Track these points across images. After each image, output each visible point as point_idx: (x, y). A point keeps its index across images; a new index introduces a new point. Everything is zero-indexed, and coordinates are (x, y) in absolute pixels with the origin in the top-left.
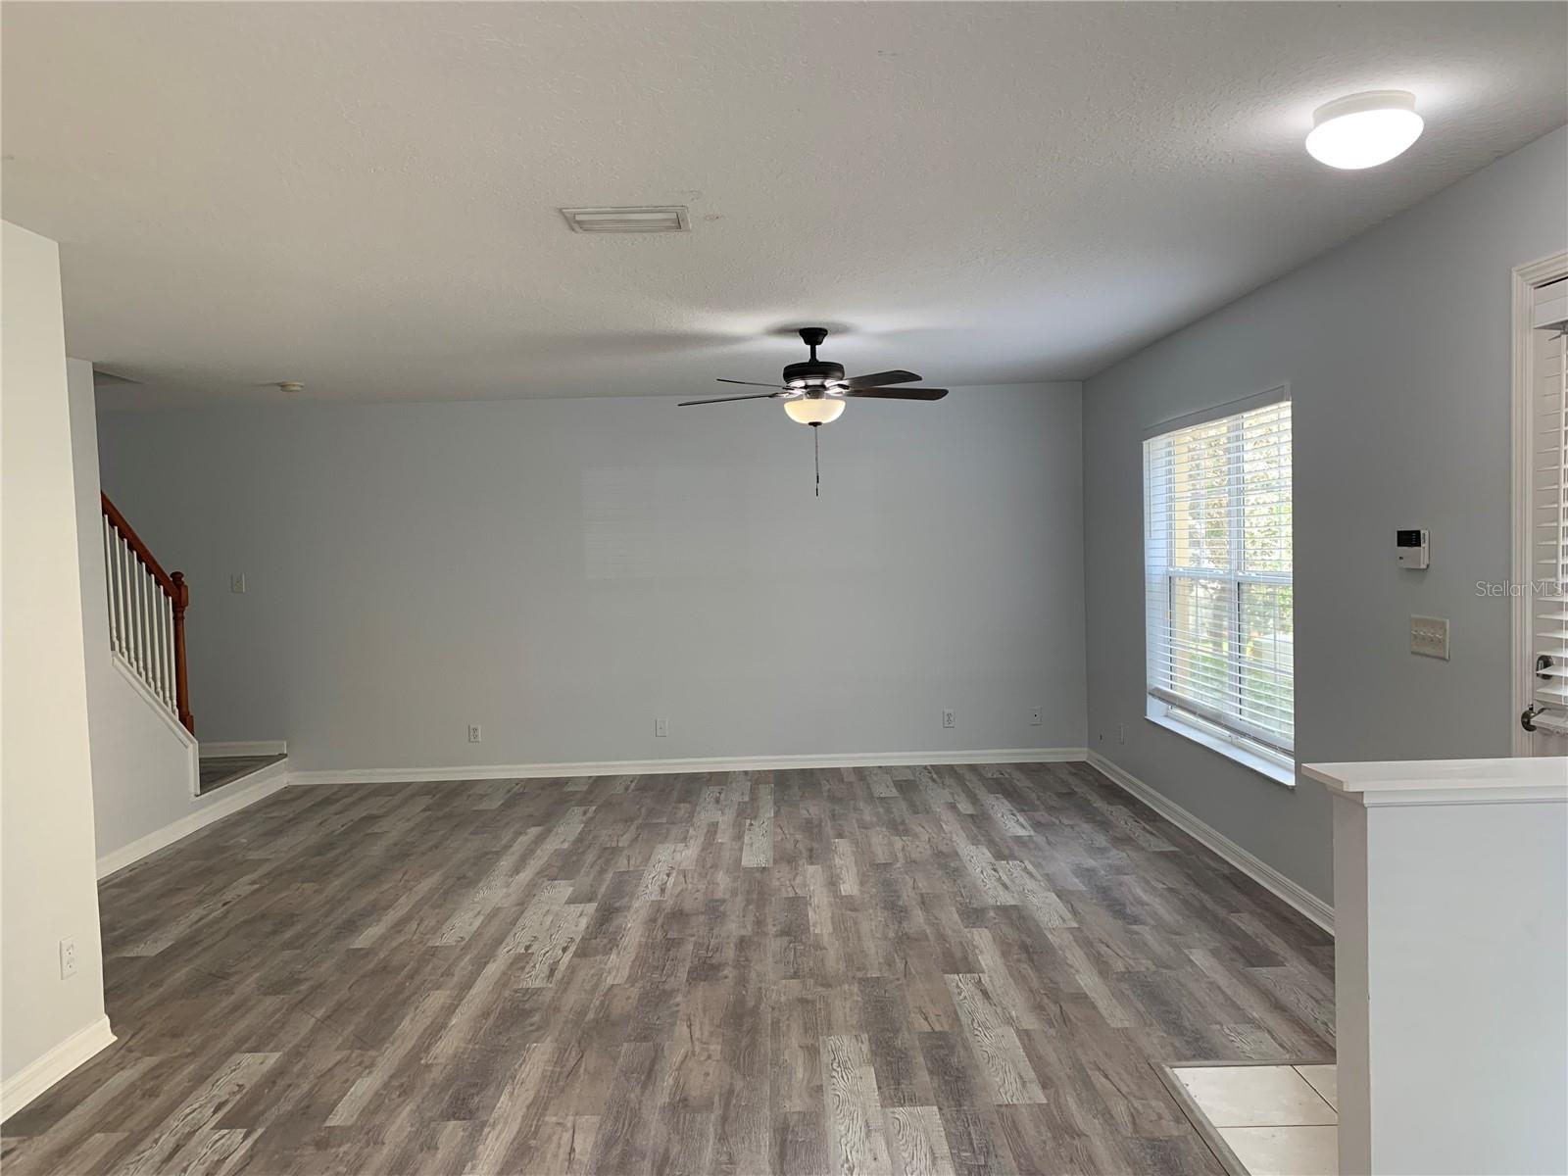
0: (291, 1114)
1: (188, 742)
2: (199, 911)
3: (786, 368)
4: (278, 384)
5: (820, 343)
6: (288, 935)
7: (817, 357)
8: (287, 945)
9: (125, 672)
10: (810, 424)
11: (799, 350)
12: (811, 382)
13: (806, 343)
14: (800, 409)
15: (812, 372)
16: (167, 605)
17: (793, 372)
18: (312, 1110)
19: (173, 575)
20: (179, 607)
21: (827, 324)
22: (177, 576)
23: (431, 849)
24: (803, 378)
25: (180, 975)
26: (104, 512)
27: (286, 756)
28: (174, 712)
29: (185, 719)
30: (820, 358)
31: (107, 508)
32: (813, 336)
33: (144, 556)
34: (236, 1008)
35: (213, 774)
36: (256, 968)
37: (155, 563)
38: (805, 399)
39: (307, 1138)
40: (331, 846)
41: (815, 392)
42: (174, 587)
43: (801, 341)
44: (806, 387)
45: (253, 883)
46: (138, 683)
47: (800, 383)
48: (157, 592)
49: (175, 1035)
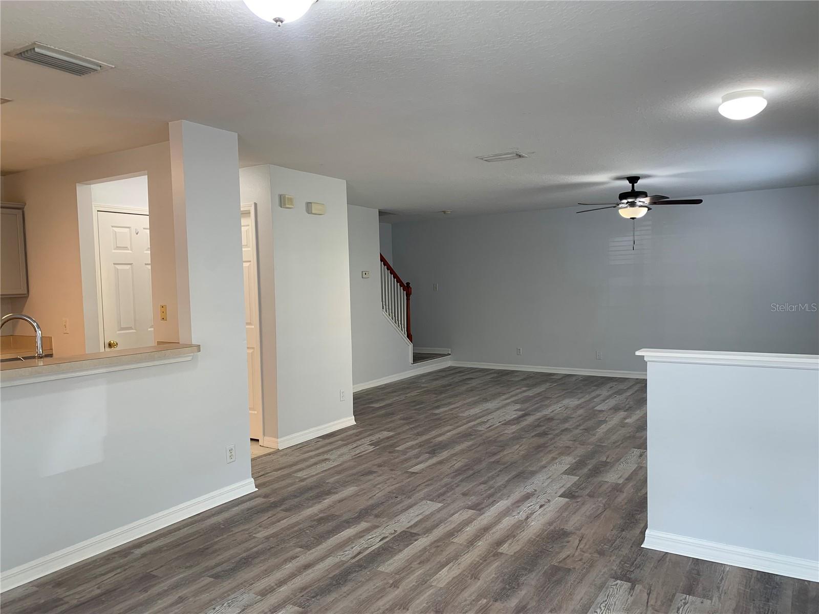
0: (388, 445)
1: (409, 344)
2: (397, 398)
3: (620, 194)
4: (443, 211)
5: (636, 183)
6: (418, 407)
7: (635, 189)
8: (415, 410)
9: (388, 318)
10: (631, 218)
11: (626, 185)
12: (630, 200)
13: (630, 183)
14: (626, 212)
15: (633, 195)
16: (404, 294)
17: (623, 196)
18: (393, 446)
19: (407, 283)
20: (408, 295)
21: (639, 174)
22: (408, 284)
23: (481, 390)
24: (626, 199)
25: (383, 412)
26: (381, 261)
27: (450, 354)
28: (405, 333)
29: (409, 336)
30: (636, 189)
31: (382, 259)
32: (633, 180)
33: (395, 276)
34: (391, 421)
35: (418, 358)
36: (402, 414)
37: (399, 278)
38: (628, 208)
39: (388, 451)
40: (450, 385)
41: (632, 204)
42: (407, 288)
43: (627, 182)
44: (628, 202)
45: (418, 393)
46: (392, 323)
47: (625, 201)
48: (400, 290)
49: (370, 425)
